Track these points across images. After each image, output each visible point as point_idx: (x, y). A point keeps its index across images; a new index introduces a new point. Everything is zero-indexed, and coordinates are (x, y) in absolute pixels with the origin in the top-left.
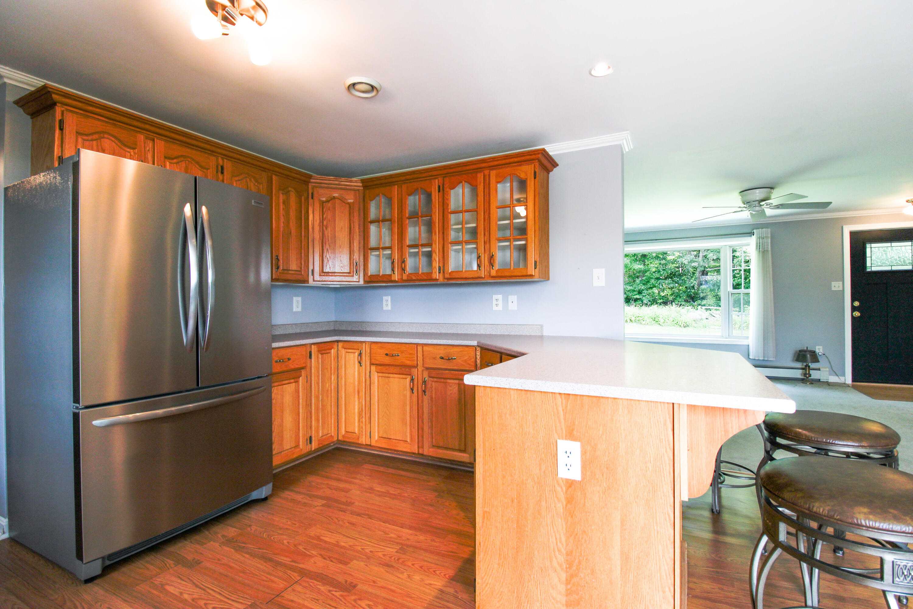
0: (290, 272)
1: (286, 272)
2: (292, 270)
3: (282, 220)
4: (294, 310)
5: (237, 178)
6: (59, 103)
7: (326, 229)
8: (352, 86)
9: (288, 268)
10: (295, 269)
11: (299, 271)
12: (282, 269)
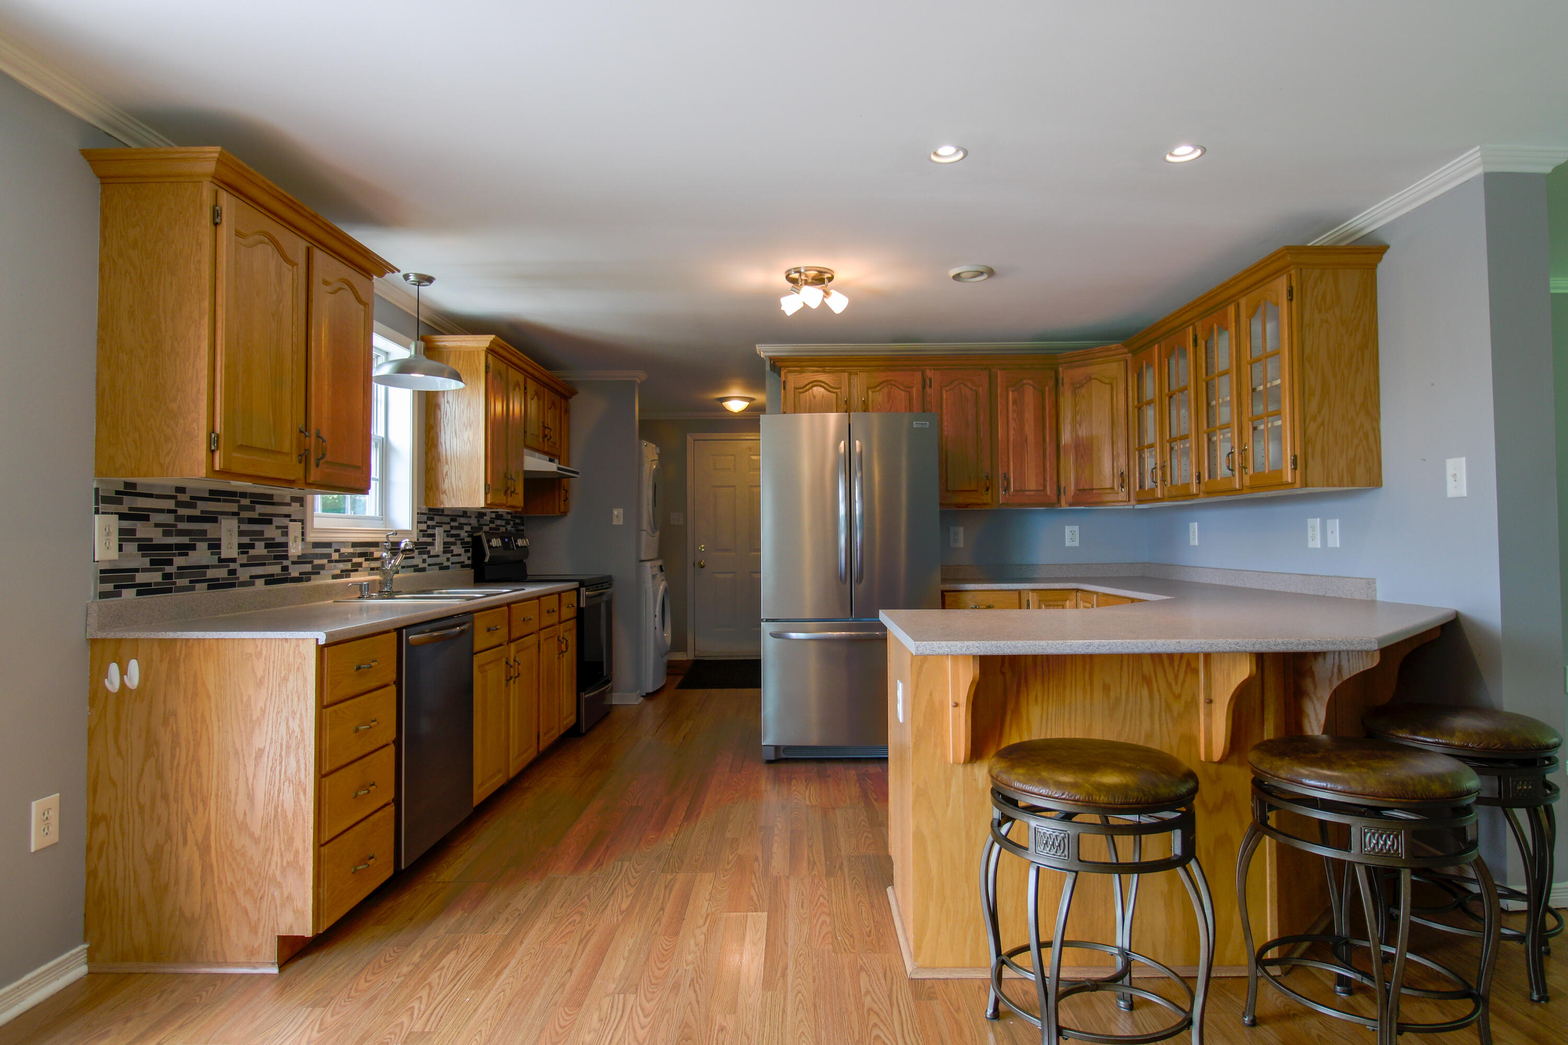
0: (1027, 493)
1: (1020, 493)
2: (1030, 491)
3: (1012, 424)
4: (1066, 545)
5: (948, 388)
6: (783, 367)
7: (1080, 426)
8: (957, 277)
9: (1023, 489)
10: (1034, 489)
11: (1041, 491)
12: (1014, 491)
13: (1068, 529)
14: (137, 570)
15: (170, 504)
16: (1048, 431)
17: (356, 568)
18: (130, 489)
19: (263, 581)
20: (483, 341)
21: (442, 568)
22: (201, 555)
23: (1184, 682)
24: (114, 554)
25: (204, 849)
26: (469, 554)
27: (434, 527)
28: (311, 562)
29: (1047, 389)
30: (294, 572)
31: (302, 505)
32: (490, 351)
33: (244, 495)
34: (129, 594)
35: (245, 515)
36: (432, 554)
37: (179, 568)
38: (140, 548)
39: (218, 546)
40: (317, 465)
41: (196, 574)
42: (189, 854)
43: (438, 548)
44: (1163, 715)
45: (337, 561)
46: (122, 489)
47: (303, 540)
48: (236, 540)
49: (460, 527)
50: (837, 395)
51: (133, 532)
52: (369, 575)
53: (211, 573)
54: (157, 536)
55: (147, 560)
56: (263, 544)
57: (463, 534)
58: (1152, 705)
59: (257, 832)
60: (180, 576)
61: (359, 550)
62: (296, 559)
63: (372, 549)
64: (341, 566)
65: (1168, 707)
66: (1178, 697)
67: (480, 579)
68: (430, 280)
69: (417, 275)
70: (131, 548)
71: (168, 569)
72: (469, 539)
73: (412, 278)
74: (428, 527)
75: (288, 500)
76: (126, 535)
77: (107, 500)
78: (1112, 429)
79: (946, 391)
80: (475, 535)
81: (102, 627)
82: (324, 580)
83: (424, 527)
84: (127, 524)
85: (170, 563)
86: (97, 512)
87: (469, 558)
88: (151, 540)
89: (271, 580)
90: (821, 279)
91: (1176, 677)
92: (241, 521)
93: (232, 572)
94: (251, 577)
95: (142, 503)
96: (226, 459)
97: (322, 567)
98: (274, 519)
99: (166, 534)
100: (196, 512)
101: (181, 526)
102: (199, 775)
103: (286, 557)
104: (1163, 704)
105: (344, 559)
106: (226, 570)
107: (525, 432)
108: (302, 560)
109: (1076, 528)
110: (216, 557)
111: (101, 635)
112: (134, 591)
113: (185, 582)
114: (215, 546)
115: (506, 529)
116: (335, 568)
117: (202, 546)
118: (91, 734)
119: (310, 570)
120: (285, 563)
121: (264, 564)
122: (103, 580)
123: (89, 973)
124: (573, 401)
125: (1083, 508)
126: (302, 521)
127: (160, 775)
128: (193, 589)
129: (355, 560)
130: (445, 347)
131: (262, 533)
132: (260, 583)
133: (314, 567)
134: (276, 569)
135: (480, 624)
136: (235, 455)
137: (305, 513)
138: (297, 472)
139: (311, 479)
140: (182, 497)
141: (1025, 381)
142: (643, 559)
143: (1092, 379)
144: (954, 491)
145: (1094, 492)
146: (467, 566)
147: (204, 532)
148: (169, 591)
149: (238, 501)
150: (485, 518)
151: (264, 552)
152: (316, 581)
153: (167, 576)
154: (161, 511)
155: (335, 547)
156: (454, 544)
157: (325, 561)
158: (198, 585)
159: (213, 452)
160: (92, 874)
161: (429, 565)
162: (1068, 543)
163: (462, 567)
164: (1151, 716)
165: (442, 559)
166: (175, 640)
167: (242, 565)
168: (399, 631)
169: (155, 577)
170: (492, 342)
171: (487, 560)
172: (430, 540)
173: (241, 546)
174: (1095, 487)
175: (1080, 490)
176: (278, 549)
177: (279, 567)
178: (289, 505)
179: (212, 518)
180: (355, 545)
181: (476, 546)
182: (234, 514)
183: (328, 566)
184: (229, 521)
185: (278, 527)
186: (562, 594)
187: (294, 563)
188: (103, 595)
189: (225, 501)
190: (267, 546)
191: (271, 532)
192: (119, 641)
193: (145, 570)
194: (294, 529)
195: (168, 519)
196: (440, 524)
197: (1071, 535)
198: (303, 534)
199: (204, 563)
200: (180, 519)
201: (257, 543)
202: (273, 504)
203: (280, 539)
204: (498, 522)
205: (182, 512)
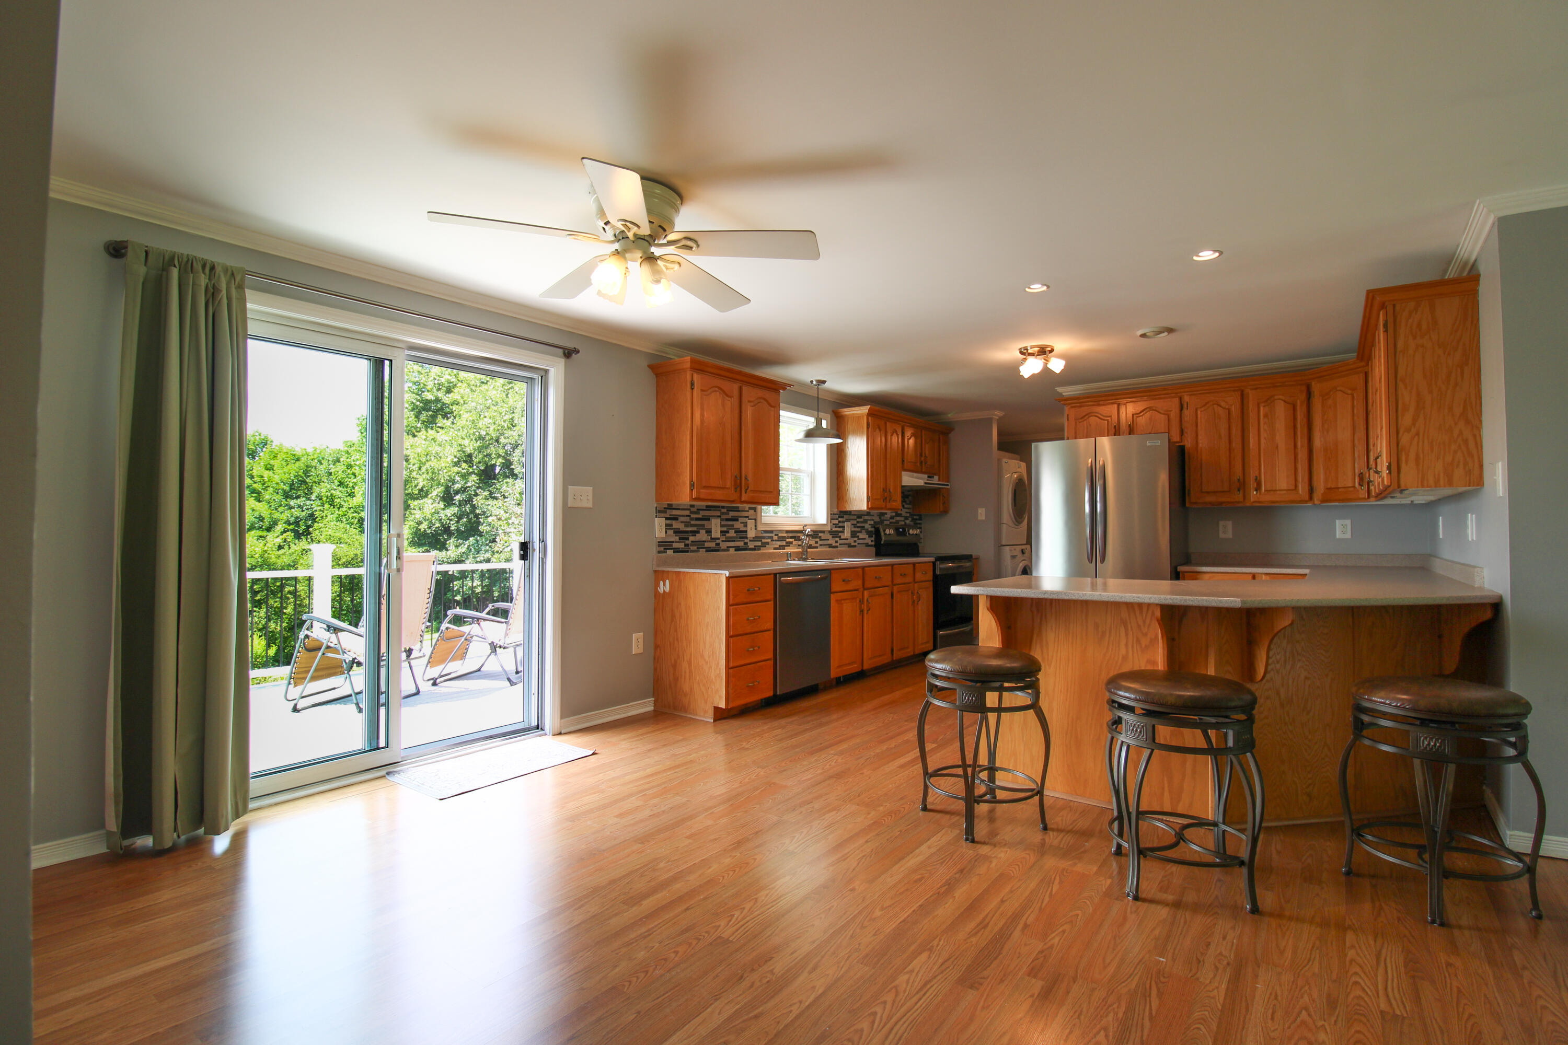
0: (1278, 493)
1: (1272, 494)
2: (1281, 491)
3: (1264, 435)
4: (1337, 537)
6: (1066, 404)
7: (1330, 433)
8: (1143, 336)
9: (1274, 489)
10: (1285, 488)
11: (1293, 490)
12: (1265, 491)
13: (1338, 523)
14: (673, 542)
15: (688, 513)
16: (1299, 438)
17: (789, 544)
18: (670, 507)
19: (734, 549)
20: (864, 410)
21: (850, 546)
22: (702, 536)
23: (1149, 625)
24: (663, 535)
25: (690, 663)
26: (873, 539)
27: (843, 522)
28: (761, 541)
29: (1298, 401)
30: (751, 545)
31: (755, 511)
32: (870, 414)
33: (723, 507)
34: (670, 552)
35: (724, 517)
36: (860, 537)
37: (692, 542)
38: (675, 532)
39: (710, 532)
40: (746, 493)
41: (700, 544)
42: (685, 665)
43: (847, 534)
44: (1135, 645)
45: (776, 540)
46: (666, 507)
47: (756, 529)
48: (719, 529)
49: (865, 521)
50: (1108, 422)
51: (671, 525)
52: (798, 548)
53: (707, 545)
54: (682, 527)
55: (678, 538)
56: (733, 531)
57: (867, 526)
58: (1127, 639)
59: (707, 659)
60: (692, 545)
61: (791, 535)
62: (752, 539)
63: (799, 535)
64: (780, 543)
65: (1138, 641)
66: (1146, 635)
67: (878, 554)
68: (824, 382)
69: (817, 381)
70: (671, 532)
71: (687, 542)
72: (873, 529)
73: (814, 383)
74: (839, 522)
75: (747, 509)
76: (668, 526)
77: (660, 512)
78: (1354, 434)
79: (1201, 411)
80: (876, 526)
81: (658, 566)
82: (769, 550)
83: (836, 522)
84: (668, 522)
85: (688, 539)
86: (656, 517)
87: (872, 541)
88: (679, 529)
89: (738, 549)
90: (1044, 351)
91: (1144, 622)
92: (722, 520)
93: (718, 544)
94: (727, 547)
95: (675, 512)
96: (698, 492)
97: (768, 543)
98: (740, 519)
99: (686, 526)
100: (699, 516)
101: (693, 522)
102: (688, 631)
103: (746, 538)
104: (1135, 639)
105: (781, 539)
106: (714, 543)
107: (903, 461)
108: (756, 539)
109: (1348, 522)
110: (710, 537)
111: (657, 569)
112: (672, 551)
113: (695, 548)
114: (709, 532)
115: (905, 523)
116: (775, 544)
117: (703, 532)
118: (655, 610)
119: (760, 544)
120: (746, 541)
121: (734, 541)
122: (659, 546)
123: (654, 710)
124: (951, 435)
125: (1337, 504)
126: (755, 520)
127: (676, 630)
128: (699, 551)
129: (788, 540)
130: (846, 415)
131: (733, 525)
132: (732, 550)
133: (762, 543)
134: (741, 544)
135: (835, 576)
136: (702, 491)
137: (756, 515)
138: (735, 496)
139: (743, 499)
140: (693, 509)
141: (1276, 397)
142: (1004, 544)
143: (1337, 390)
144: (1208, 493)
145: (1340, 490)
146: (871, 546)
147: (704, 525)
148: (688, 552)
149: (720, 510)
150: (886, 516)
151: (735, 535)
152: (763, 551)
153: (687, 545)
154: (683, 516)
155: (775, 533)
156: (860, 532)
157: (769, 540)
158: (701, 550)
159: (692, 490)
160: (655, 669)
161: (820, 545)
162: (1339, 535)
163: (866, 546)
164: (1126, 645)
165: (851, 541)
166: (680, 572)
167: (723, 541)
168: (775, 575)
169: (681, 545)
170: (869, 410)
171: (882, 542)
172: (841, 529)
173: (722, 532)
174: (1340, 486)
175: (1327, 489)
176: (742, 534)
177: (743, 543)
178: (748, 511)
179: (707, 519)
180: (787, 532)
181: (876, 533)
182: (718, 516)
183: (771, 543)
184: (715, 520)
185: (742, 523)
186: (917, 565)
187: (750, 541)
188: (659, 552)
189: (714, 510)
190: (736, 532)
191: (738, 525)
192: (663, 571)
193: (676, 542)
194: (751, 523)
195: (687, 519)
196: (848, 520)
197: (1342, 528)
198: (756, 526)
199: (704, 540)
200: (692, 519)
201: (730, 531)
202: (739, 511)
203: (743, 529)
204: (898, 518)
205: (693, 516)
